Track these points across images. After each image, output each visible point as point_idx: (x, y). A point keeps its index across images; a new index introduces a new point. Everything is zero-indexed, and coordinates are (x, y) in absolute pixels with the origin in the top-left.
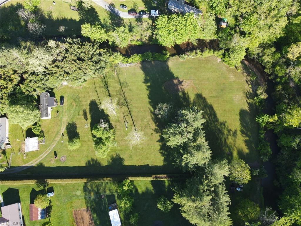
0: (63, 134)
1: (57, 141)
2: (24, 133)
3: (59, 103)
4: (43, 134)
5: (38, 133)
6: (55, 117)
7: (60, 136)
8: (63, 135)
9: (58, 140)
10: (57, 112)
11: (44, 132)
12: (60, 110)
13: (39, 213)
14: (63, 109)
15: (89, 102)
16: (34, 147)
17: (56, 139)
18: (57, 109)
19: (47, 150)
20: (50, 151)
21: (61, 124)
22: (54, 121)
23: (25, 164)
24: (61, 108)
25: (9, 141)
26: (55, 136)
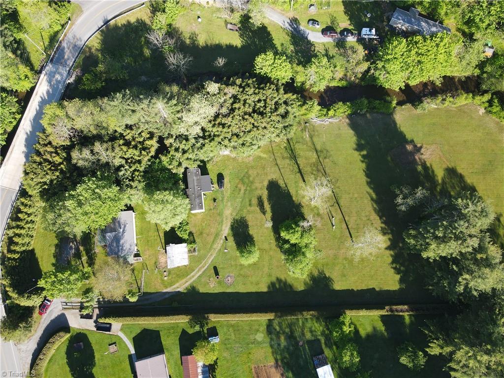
0: (225, 237)
1: (217, 250)
2: (161, 237)
3: (216, 185)
4: (194, 237)
5: (186, 237)
6: (211, 209)
7: (222, 242)
8: (227, 240)
9: (219, 248)
10: (215, 200)
11: (194, 235)
12: (219, 197)
13: (200, 370)
14: (224, 194)
15: (266, 183)
16: (183, 260)
17: (215, 246)
18: (214, 196)
19: (201, 265)
20: (206, 267)
21: (222, 221)
22: (211, 216)
23: (166, 287)
24: (220, 193)
25: (138, 251)
26: (213, 241)
